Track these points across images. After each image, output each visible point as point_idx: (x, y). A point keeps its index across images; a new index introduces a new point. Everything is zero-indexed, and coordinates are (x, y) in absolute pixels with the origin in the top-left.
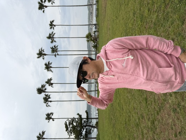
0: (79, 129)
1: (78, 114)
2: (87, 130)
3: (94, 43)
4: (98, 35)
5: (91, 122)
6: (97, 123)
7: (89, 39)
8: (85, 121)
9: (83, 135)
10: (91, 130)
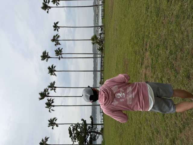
0: (83, 135)
1: (83, 120)
2: (92, 137)
3: (100, 46)
4: (104, 37)
5: (96, 128)
6: (102, 129)
7: (94, 42)
8: (89, 127)
9: (87, 141)
10: (95, 136)
